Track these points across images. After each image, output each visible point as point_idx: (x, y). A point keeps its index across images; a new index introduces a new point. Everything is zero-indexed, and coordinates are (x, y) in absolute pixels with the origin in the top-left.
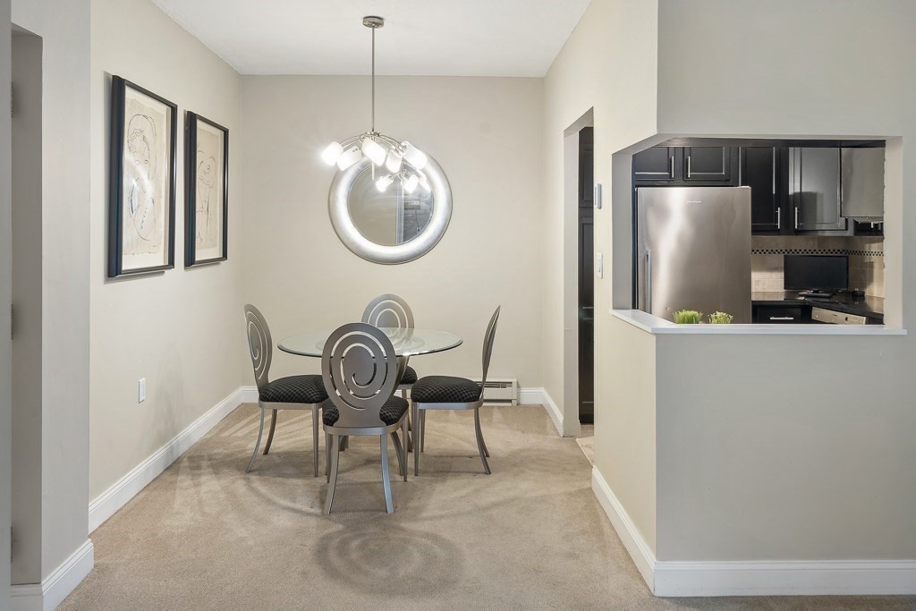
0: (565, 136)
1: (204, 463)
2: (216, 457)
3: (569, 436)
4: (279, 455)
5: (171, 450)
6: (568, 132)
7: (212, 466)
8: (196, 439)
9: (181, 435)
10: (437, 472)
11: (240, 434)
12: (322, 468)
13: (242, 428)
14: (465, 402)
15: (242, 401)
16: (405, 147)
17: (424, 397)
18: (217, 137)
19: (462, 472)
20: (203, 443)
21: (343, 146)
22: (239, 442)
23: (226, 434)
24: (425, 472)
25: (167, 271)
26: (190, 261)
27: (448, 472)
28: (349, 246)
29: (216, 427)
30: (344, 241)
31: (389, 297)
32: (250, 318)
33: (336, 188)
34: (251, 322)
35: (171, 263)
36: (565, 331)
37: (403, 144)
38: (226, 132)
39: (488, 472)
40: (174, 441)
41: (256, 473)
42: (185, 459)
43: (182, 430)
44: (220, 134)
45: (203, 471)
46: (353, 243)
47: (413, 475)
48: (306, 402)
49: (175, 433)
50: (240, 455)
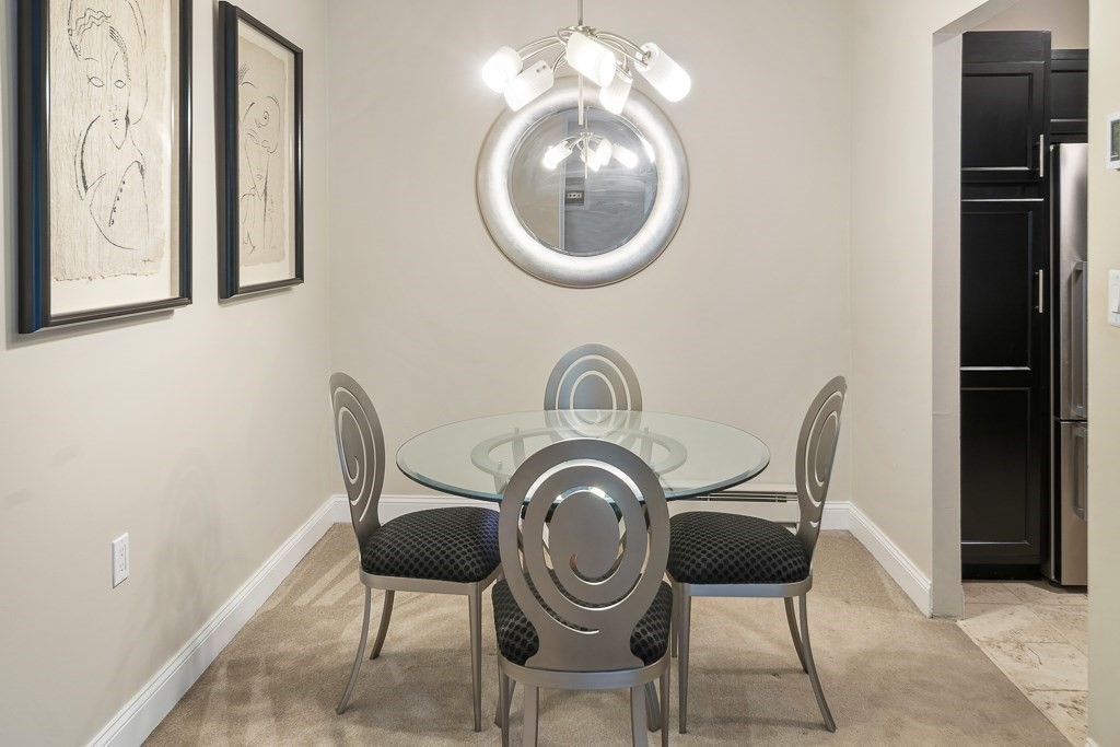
0: (935, 44)
1: (258, 683)
2: (282, 665)
3: (942, 617)
4: (400, 658)
5: (195, 655)
6: (940, 36)
7: (273, 692)
8: (247, 615)
9: (215, 621)
10: (725, 721)
11: (328, 600)
12: (489, 707)
13: (333, 583)
14: (783, 581)
15: (336, 520)
16: (649, 54)
17: (699, 571)
18: (282, 62)
19: (776, 722)
20: (261, 627)
21: (522, 55)
22: (326, 623)
23: (303, 600)
24: (699, 721)
25: (177, 310)
26: (229, 287)
27: (747, 721)
28: (510, 255)
29: (287, 582)
30: (504, 247)
31: (593, 349)
32: (340, 401)
33: (488, 157)
34: (344, 409)
35: (186, 293)
36: (934, 415)
37: (645, 50)
38: (298, 55)
39: (829, 726)
40: (199, 636)
41: (356, 715)
42: (223, 671)
43: (215, 609)
44: (287, 58)
45: (252, 707)
46: (519, 252)
47: (678, 734)
48: (456, 579)
49: (202, 617)
50: (326, 660)
